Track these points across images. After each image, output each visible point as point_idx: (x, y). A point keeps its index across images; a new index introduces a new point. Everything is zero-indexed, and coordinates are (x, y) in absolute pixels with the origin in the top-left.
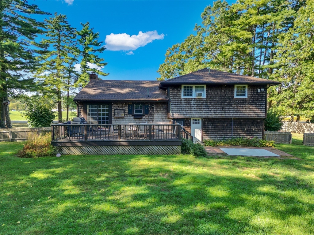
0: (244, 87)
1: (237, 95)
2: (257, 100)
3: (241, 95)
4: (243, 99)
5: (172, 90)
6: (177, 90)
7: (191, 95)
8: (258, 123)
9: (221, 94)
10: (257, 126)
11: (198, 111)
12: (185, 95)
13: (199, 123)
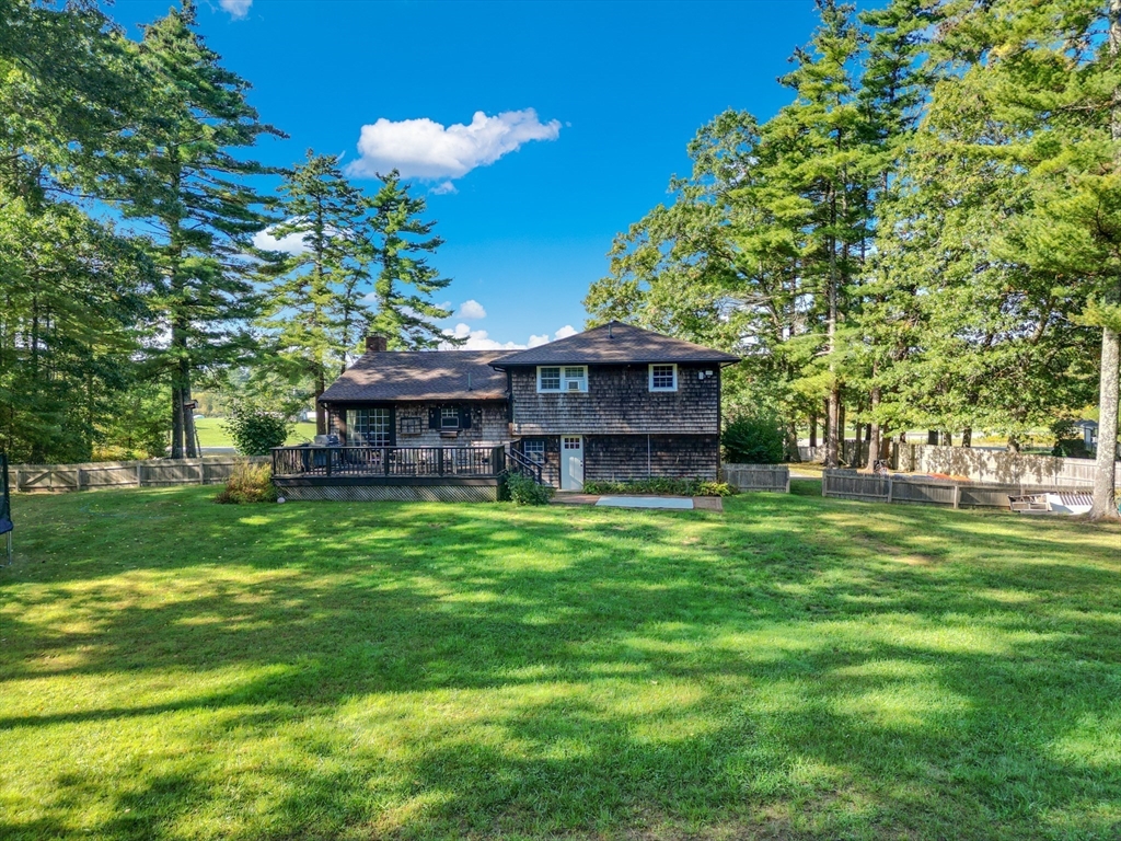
0: (671, 368)
1: (656, 385)
2: (699, 395)
3: (663, 385)
4: (668, 393)
5: (517, 378)
6: (528, 377)
7: (558, 387)
8: (706, 445)
9: (620, 385)
10: (704, 452)
11: (574, 421)
12: (544, 387)
13: (578, 446)
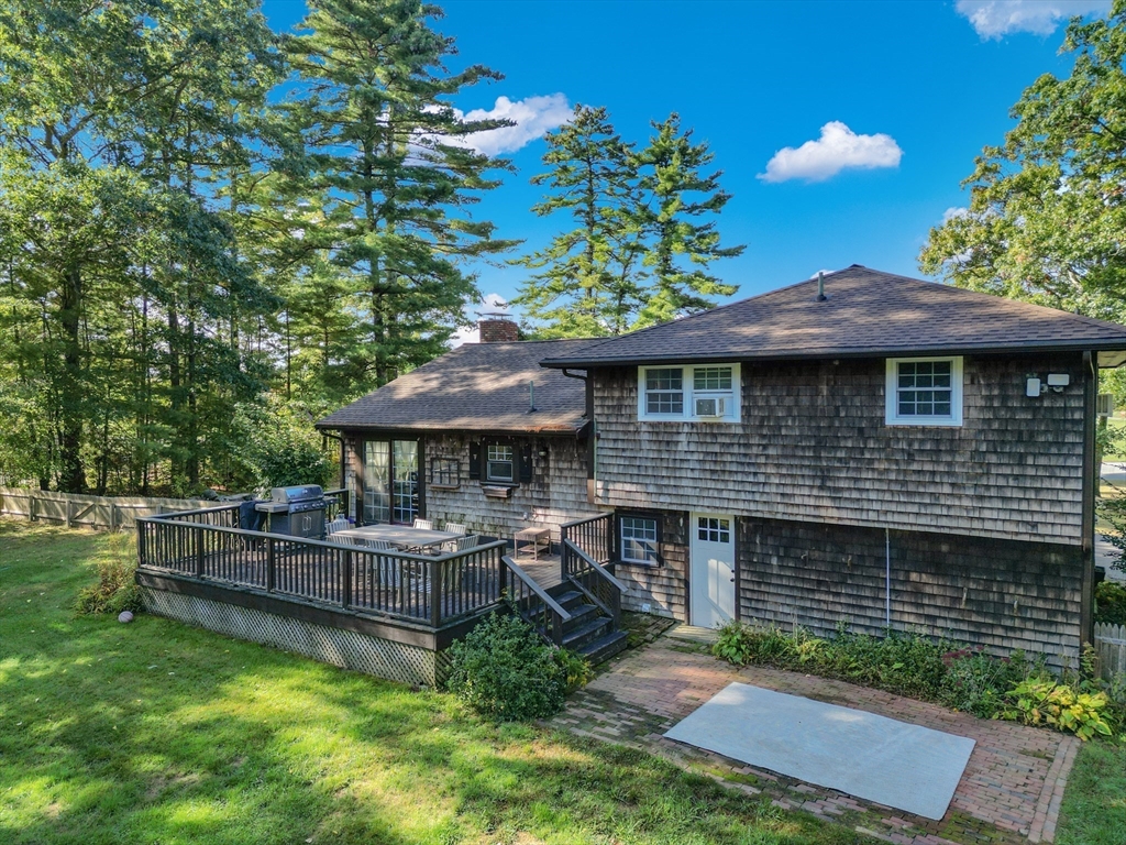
0: (946, 367)
1: (905, 410)
2: (1026, 438)
3: (925, 410)
4: (938, 430)
5: (602, 389)
6: (622, 389)
7: (678, 409)
8: (1047, 570)
9: (813, 406)
10: (1041, 588)
12: (652, 409)
